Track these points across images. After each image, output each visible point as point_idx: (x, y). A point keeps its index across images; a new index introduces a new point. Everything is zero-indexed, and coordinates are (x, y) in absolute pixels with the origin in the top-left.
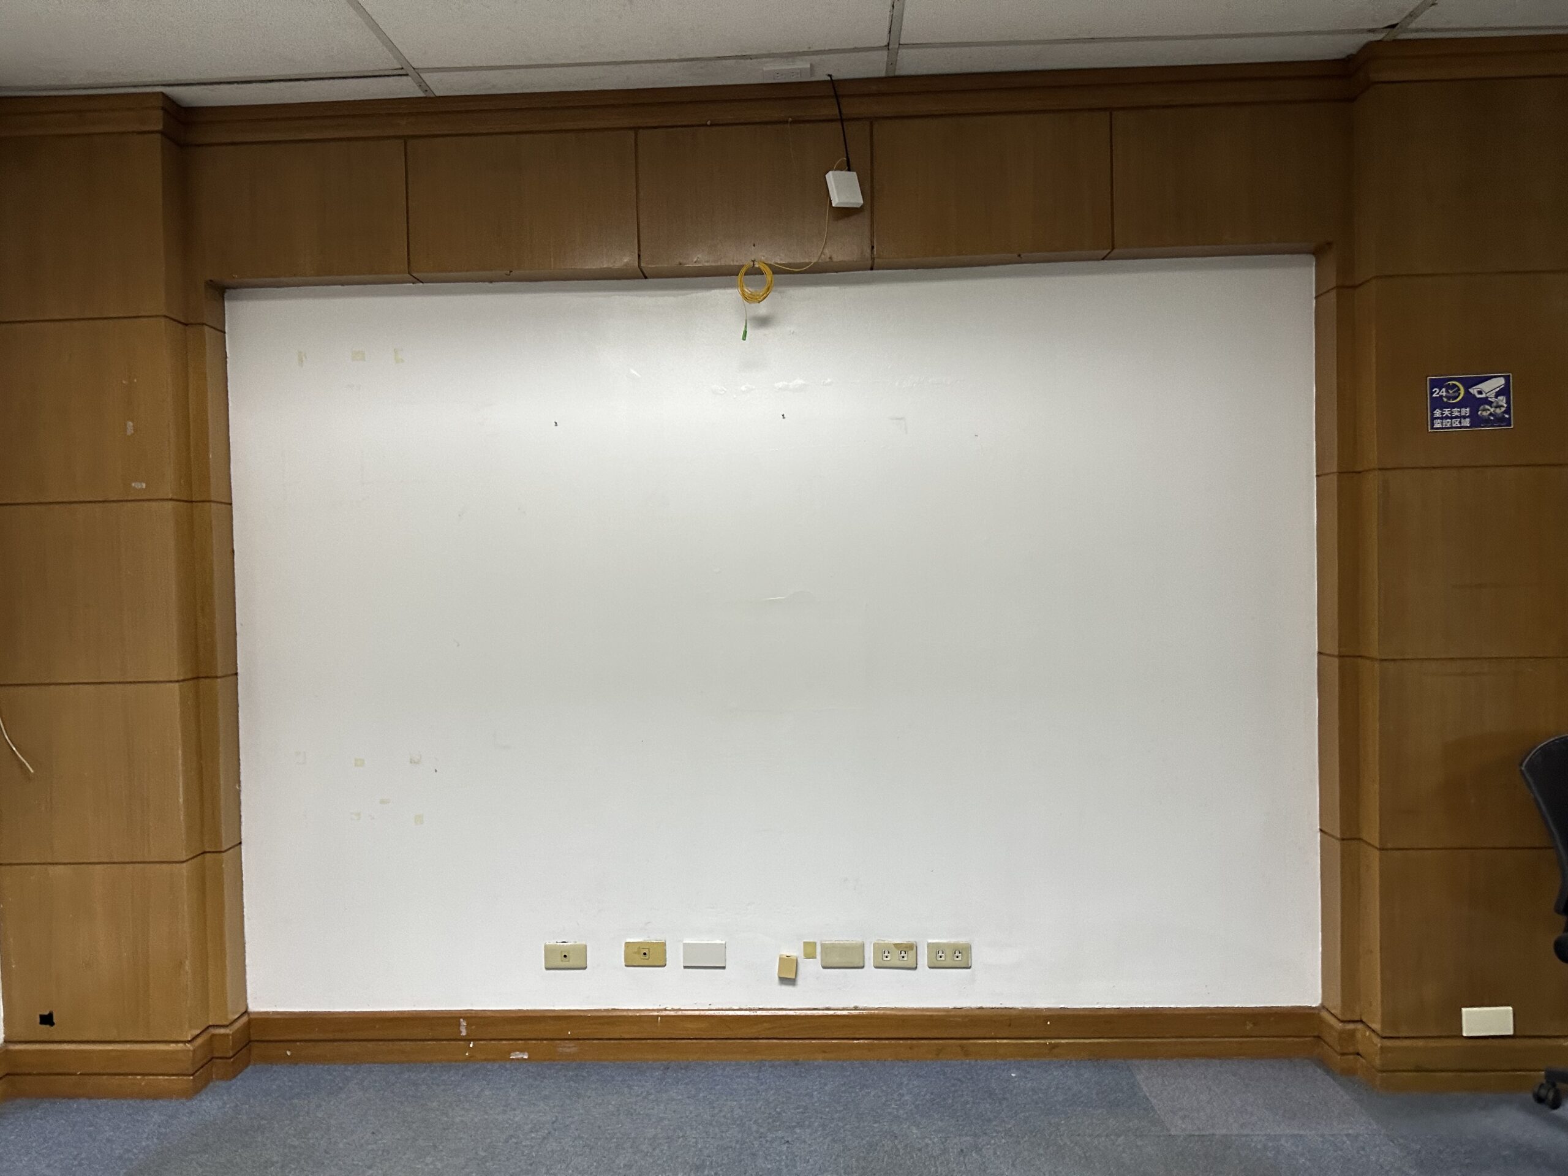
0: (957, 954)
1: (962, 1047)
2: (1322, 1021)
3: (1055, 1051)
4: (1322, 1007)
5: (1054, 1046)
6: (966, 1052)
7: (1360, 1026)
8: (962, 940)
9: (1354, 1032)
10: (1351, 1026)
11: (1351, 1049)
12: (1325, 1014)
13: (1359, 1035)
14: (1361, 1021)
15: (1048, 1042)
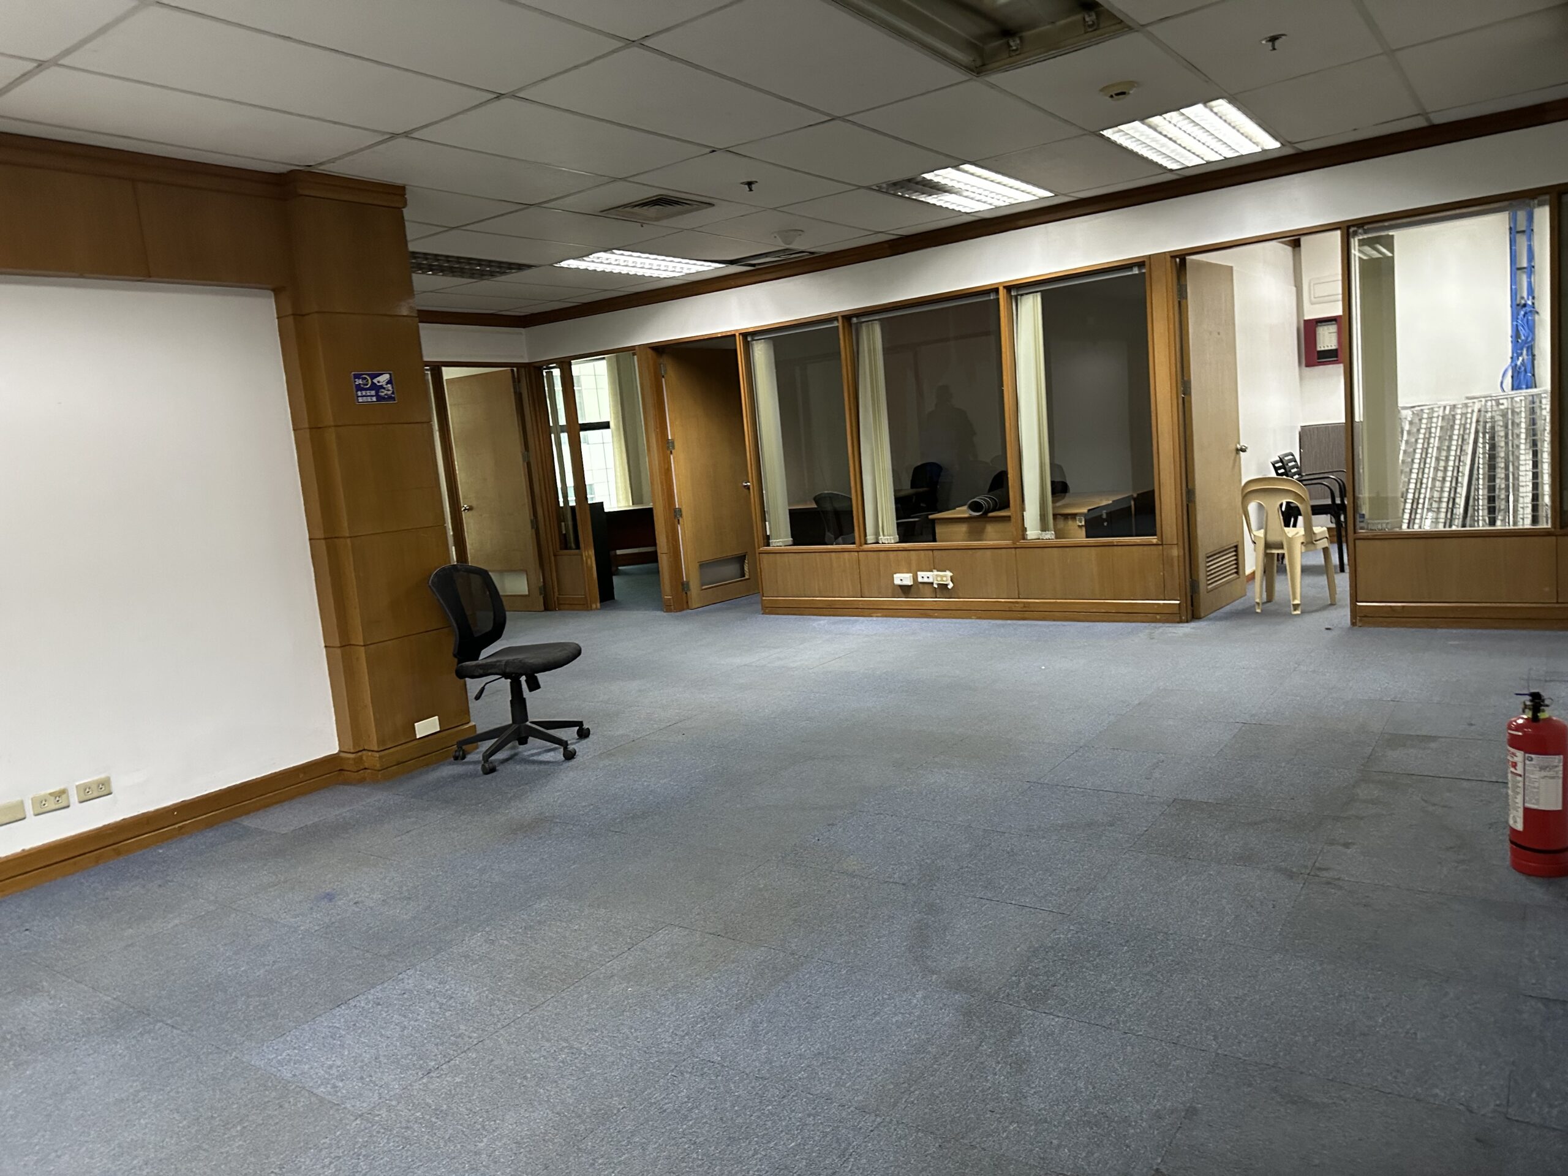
0: (101, 786)
1: (114, 850)
2: (342, 759)
3: (183, 830)
4: (340, 751)
5: (181, 828)
6: (118, 853)
7: (364, 752)
8: (103, 776)
9: (361, 757)
10: (360, 754)
11: (362, 767)
12: (342, 755)
13: (364, 758)
14: (364, 750)
15: (177, 826)
